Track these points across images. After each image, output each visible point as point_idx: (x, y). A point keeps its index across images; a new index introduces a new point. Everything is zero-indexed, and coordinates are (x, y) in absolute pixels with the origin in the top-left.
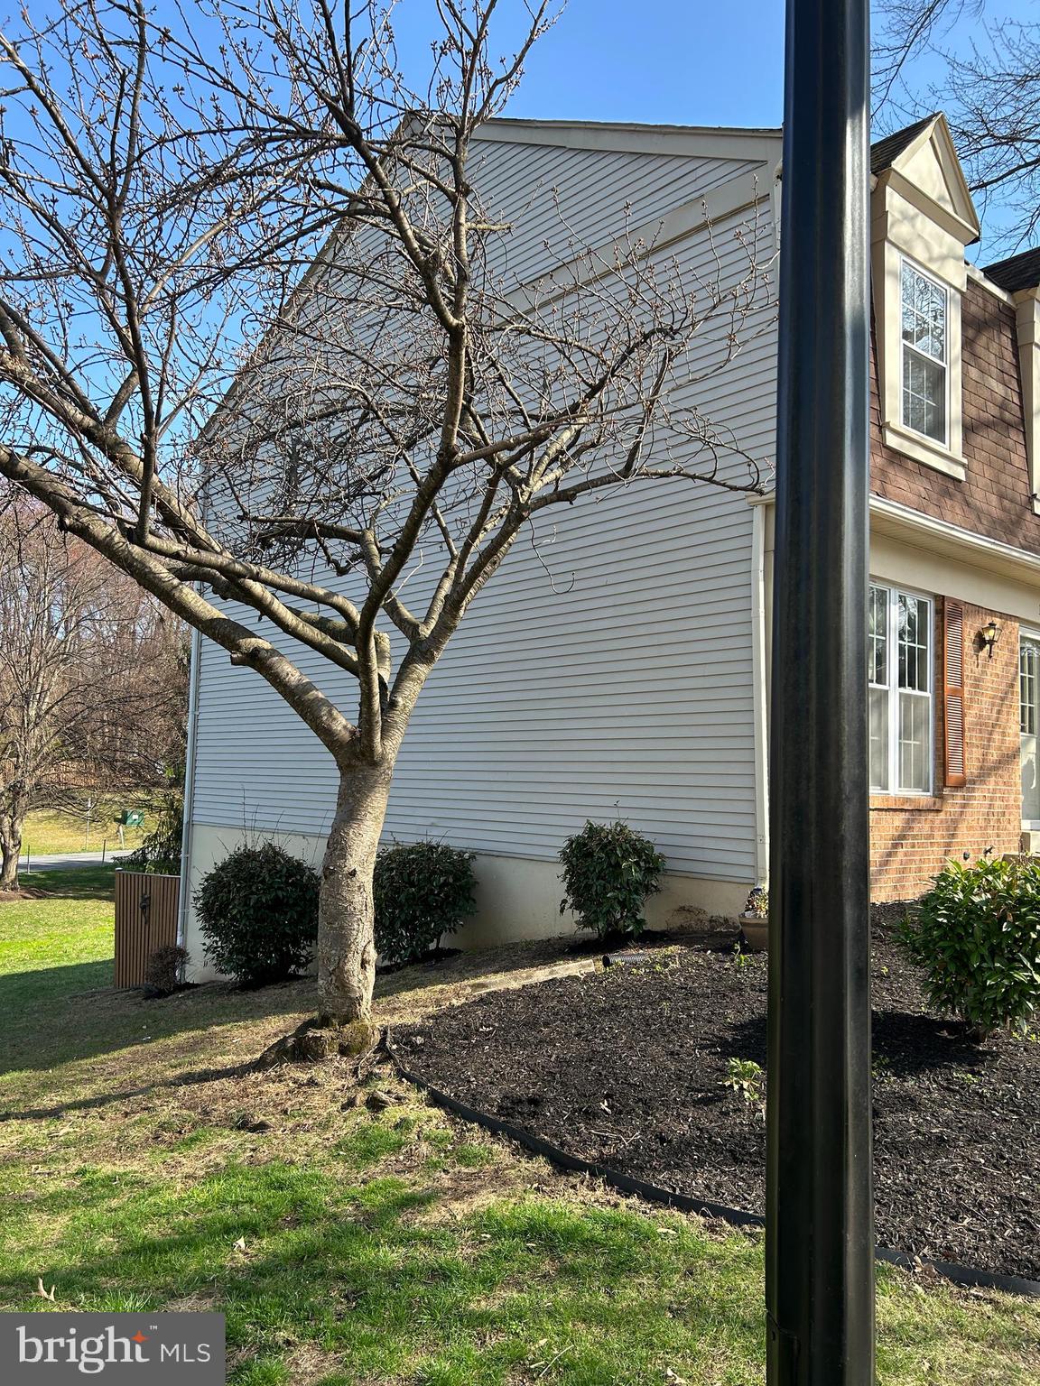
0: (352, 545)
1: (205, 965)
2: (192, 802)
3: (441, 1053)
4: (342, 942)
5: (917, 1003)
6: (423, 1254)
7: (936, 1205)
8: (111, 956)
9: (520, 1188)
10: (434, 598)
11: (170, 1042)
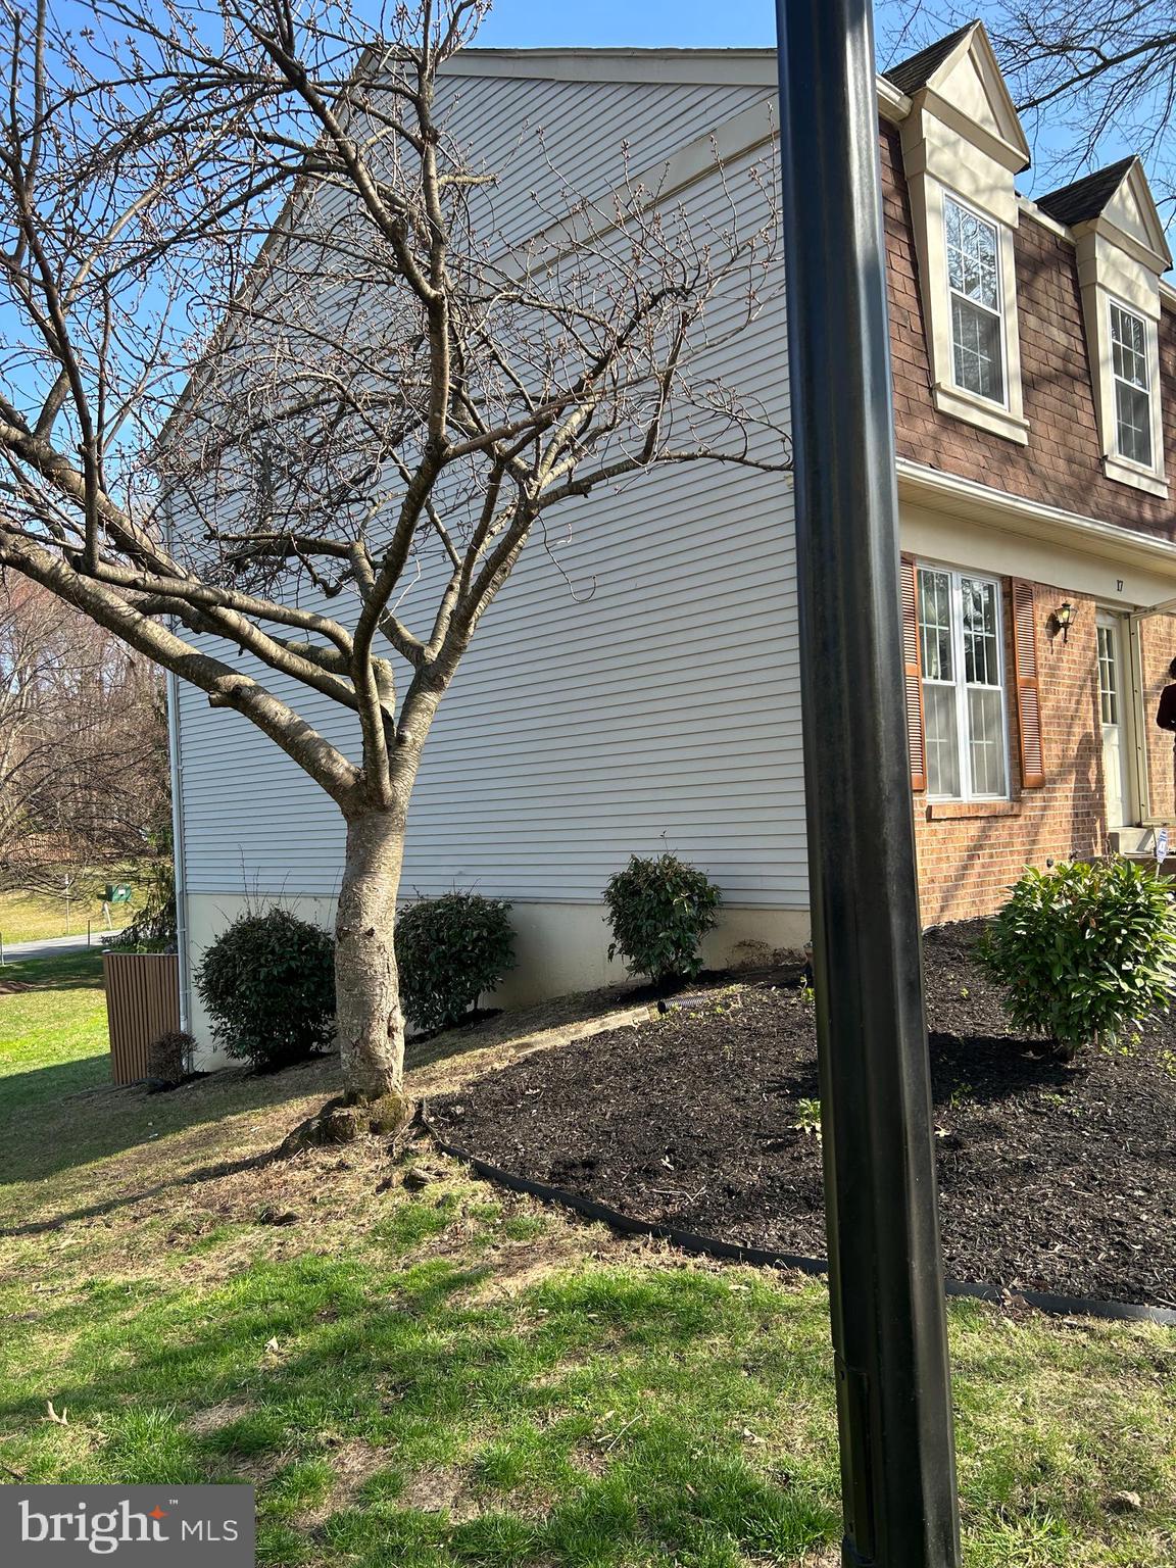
0: (342, 561)
1: (215, 1050)
2: (183, 868)
3: (484, 1122)
4: (365, 1010)
5: (1000, 1024)
6: (474, 1333)
7: (1025, 1234)
8: (107, 1050)
9: (578, 1257)
10: (439, 614)
11: (180, 1137)
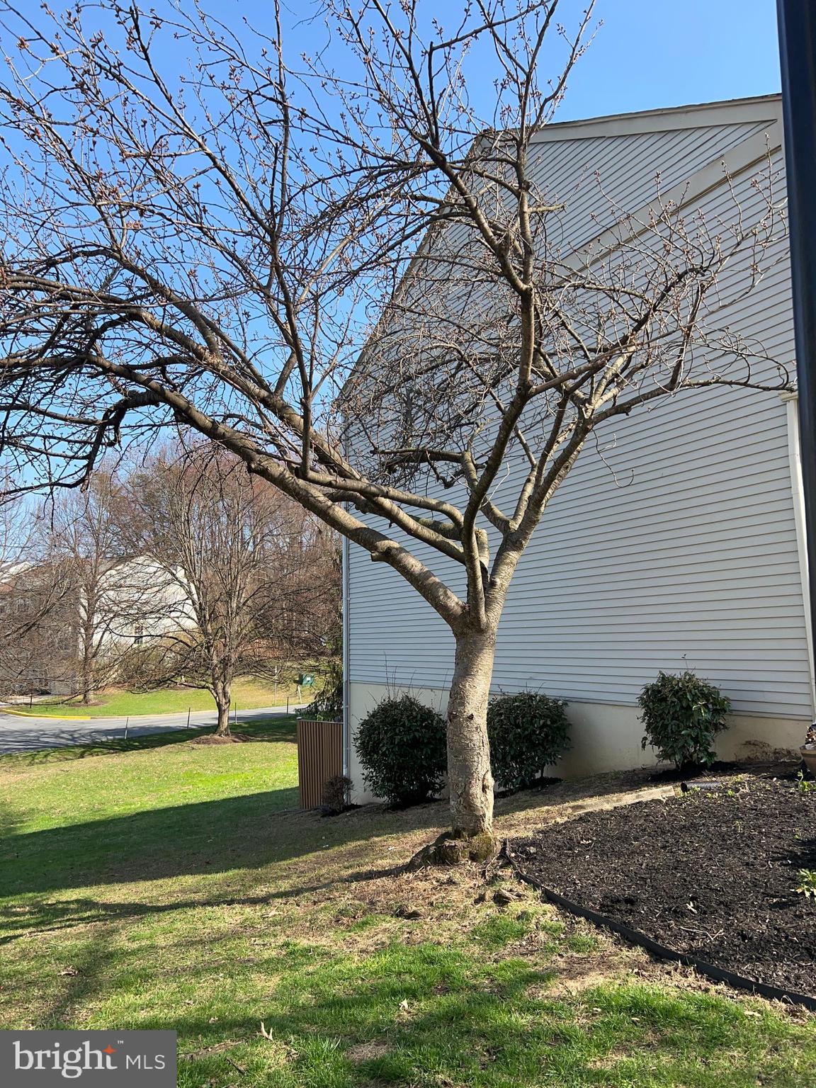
1: (365, 790)
2: (348, 665)
3: (551, 860)
4: (467, 772)
6: (545, 1019)
8: (297, 784)
9: (623, 972)
10: (520, 499)
11: (343, 848)
